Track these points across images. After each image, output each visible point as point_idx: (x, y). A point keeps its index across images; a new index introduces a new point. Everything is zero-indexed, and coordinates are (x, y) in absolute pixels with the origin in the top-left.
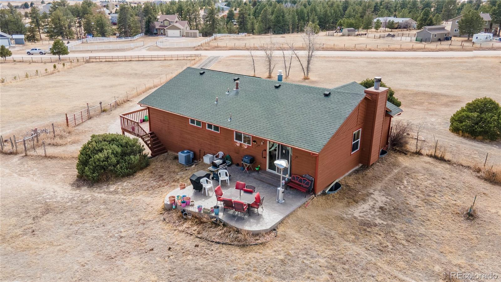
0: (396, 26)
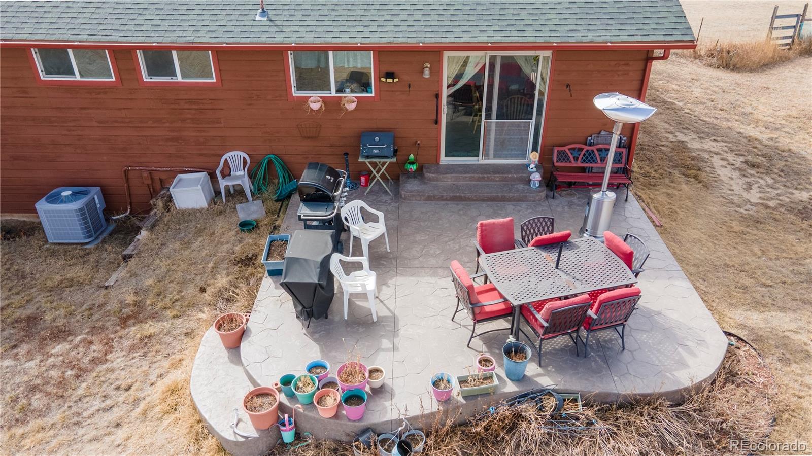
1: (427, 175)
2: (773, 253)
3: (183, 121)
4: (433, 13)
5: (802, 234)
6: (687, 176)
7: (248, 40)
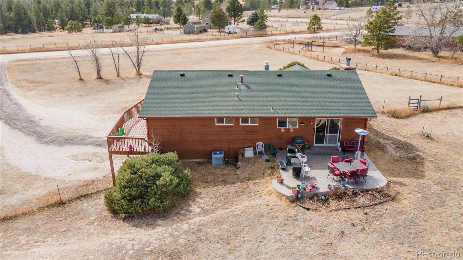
0: (151, 21)
1: (311, 148)
2: (401, 167)
3: (248, 134)
4: (313, 109)
5: (409, 163)
6: (380, 150)
7: (271, 116)
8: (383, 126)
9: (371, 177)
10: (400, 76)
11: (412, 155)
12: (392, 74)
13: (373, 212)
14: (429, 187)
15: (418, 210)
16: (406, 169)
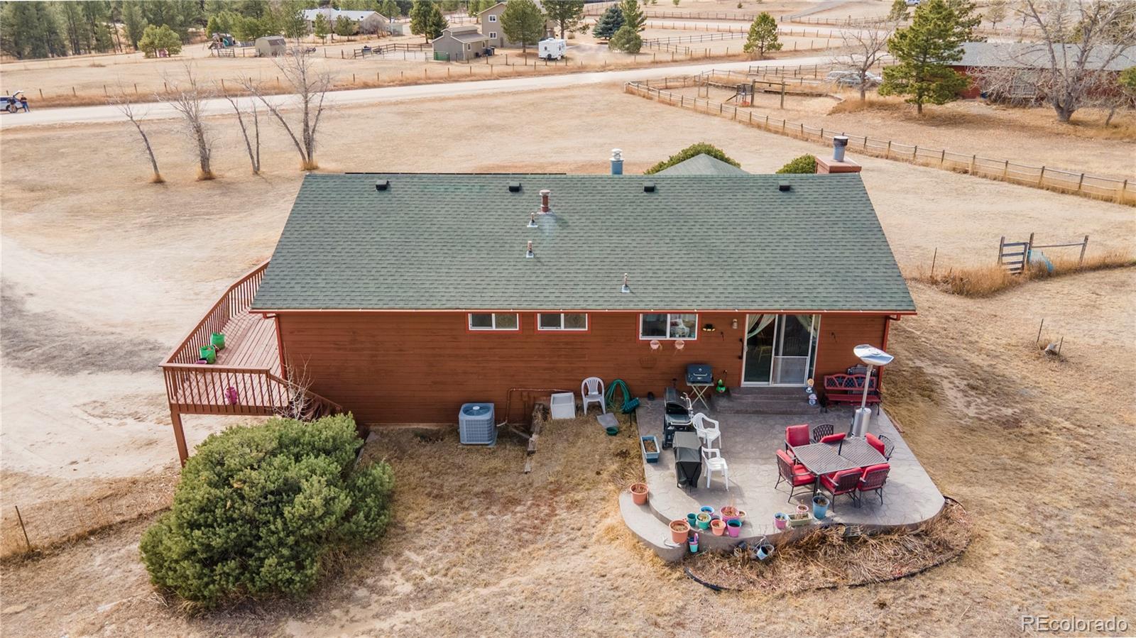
0: (356, 28)
1: (733, 395)
2: (980, 451)
3: (559, 356)
4: (740, 287)
5: (1003, 438)
6: (923, 396)
7: (622, 307)
8: (933, 321)
9: (897, 486)
10: (974, 174)
11: (1009, 411)
12: (954, 170)
13: (902, 599)
14: (1062, 514)
15: (1033, 595)
16: (996, 456)
